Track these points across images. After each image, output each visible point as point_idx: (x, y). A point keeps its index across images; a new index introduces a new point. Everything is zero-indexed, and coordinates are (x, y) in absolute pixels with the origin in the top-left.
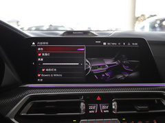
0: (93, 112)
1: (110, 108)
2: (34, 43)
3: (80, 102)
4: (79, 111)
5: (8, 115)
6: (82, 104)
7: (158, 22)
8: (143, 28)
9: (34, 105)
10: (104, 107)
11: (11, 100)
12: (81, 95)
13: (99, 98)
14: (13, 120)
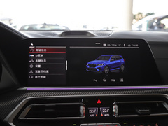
0: (93, 115)
1: (111, 112)
2: (32, 45)
3: (80, 105)
4: (79, 114)
5: (6, 119)
6: (82, 108)
9: (33, 109)
10: (105, 111)
11: (9, 103)
12: (81, 98)
13: (99, 102)
14: (12, 124)
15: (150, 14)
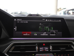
0: (41, 50)
1: (49, 49)
2: (15, 20)
3: (36, 46)
4: (35, 50)
5: (4, 52)
6: (37, 47)
7: (67, 11)
8: (61, 14)
9: (15, 47)
10: (46, 49)
11: (5, 45)
12: (36, 43)
13: (44, 45)
14: (6, 54)
15: (64, 9)
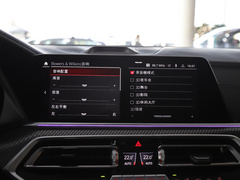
0: (130, 163)
1: (155, 159)
2: (46, 63)
4: (110, 162)
5: (7, 167)
6: (114, 152)
7: (227, 35)
8: (206, 43)
9: (45, 152)
10: (146, 157)
11: (11, 145)
12: (112, 139)
13: (138, 144)
14: (14, 174)
15: (218, 26)
